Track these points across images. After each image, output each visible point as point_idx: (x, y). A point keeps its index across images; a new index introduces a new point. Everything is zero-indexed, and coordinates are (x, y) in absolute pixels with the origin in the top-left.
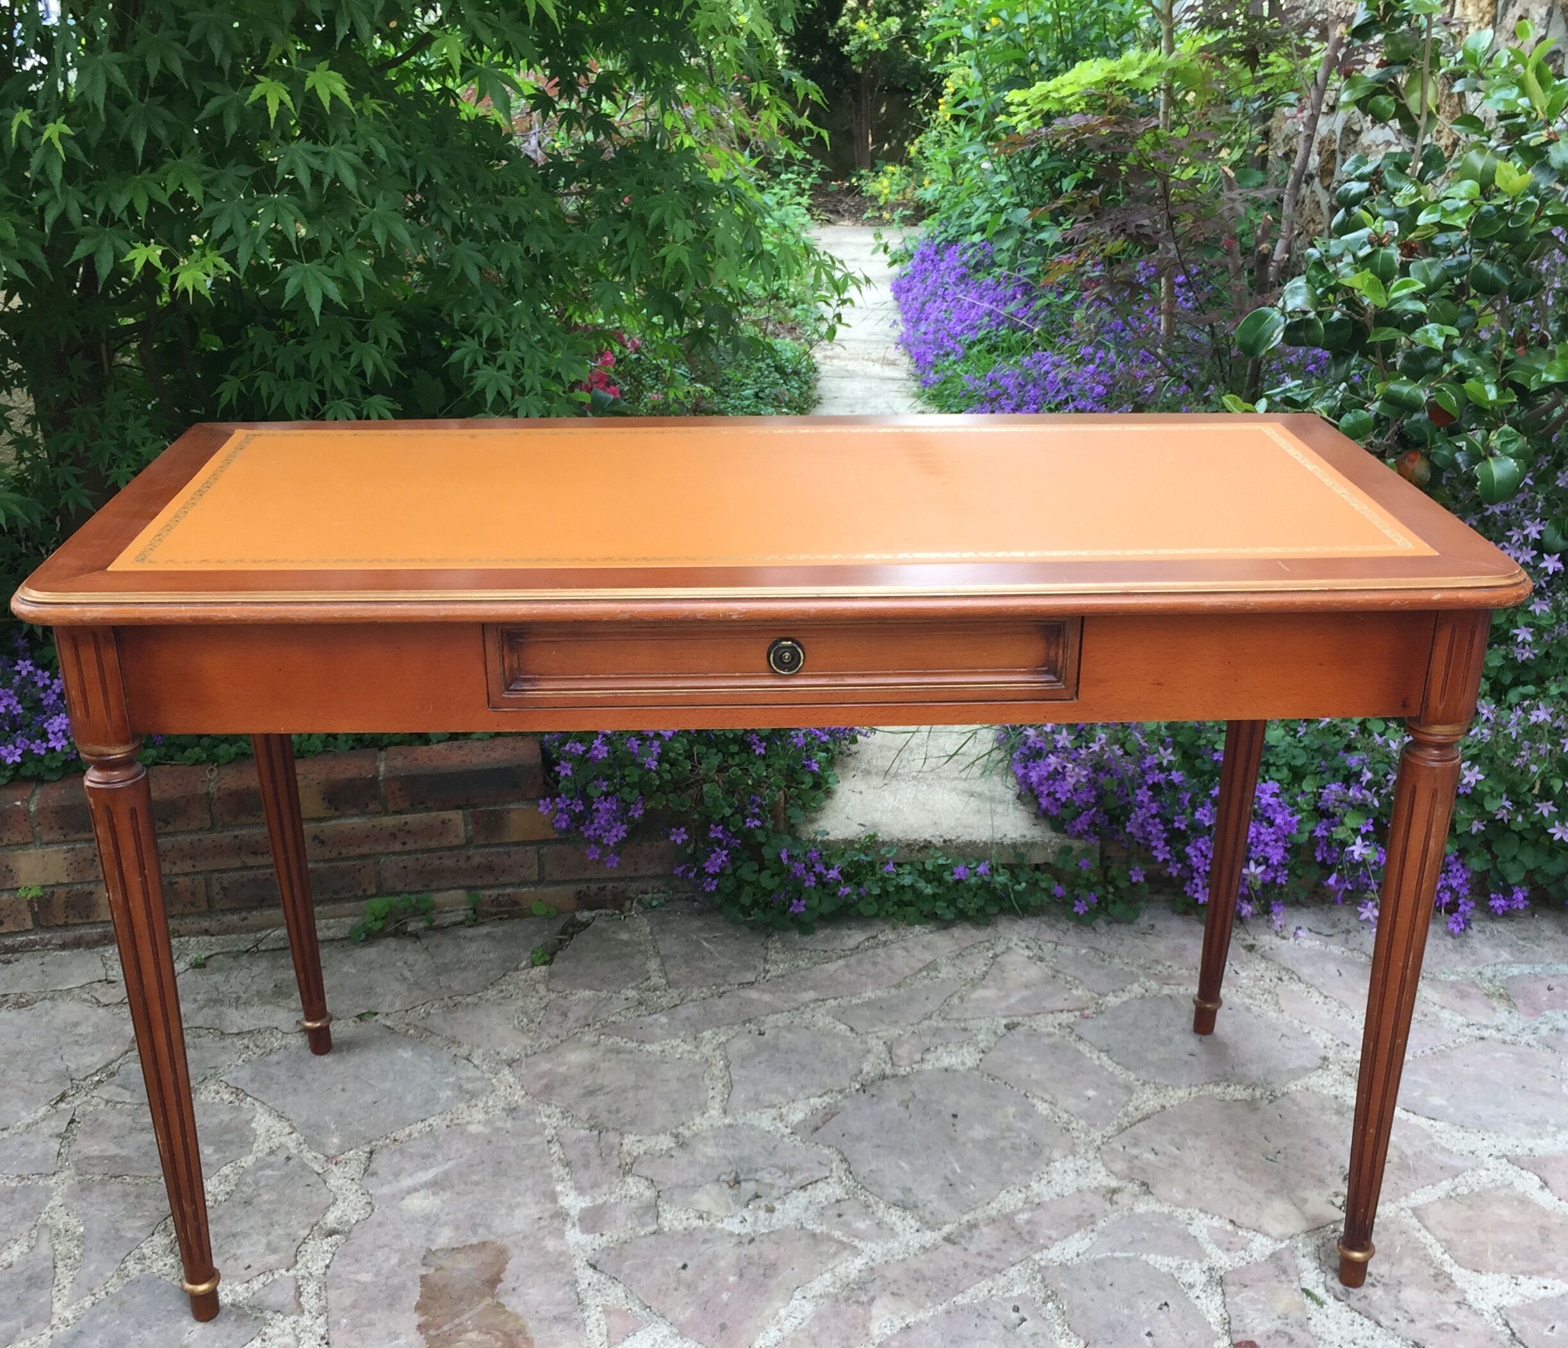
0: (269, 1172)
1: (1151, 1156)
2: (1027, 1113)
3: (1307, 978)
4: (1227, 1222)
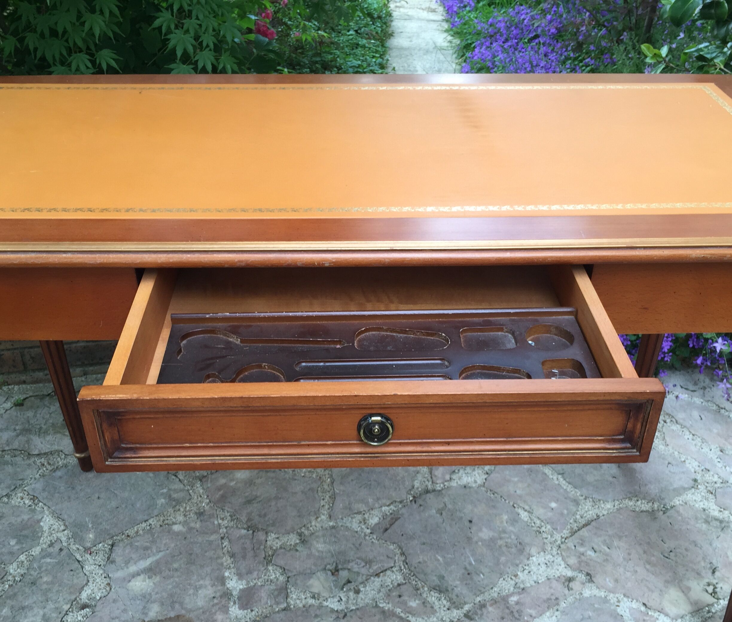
0: (48, 560)
1: (590, 553)
2: (515, 520)
3: (681, 421)
4: (641, 605)
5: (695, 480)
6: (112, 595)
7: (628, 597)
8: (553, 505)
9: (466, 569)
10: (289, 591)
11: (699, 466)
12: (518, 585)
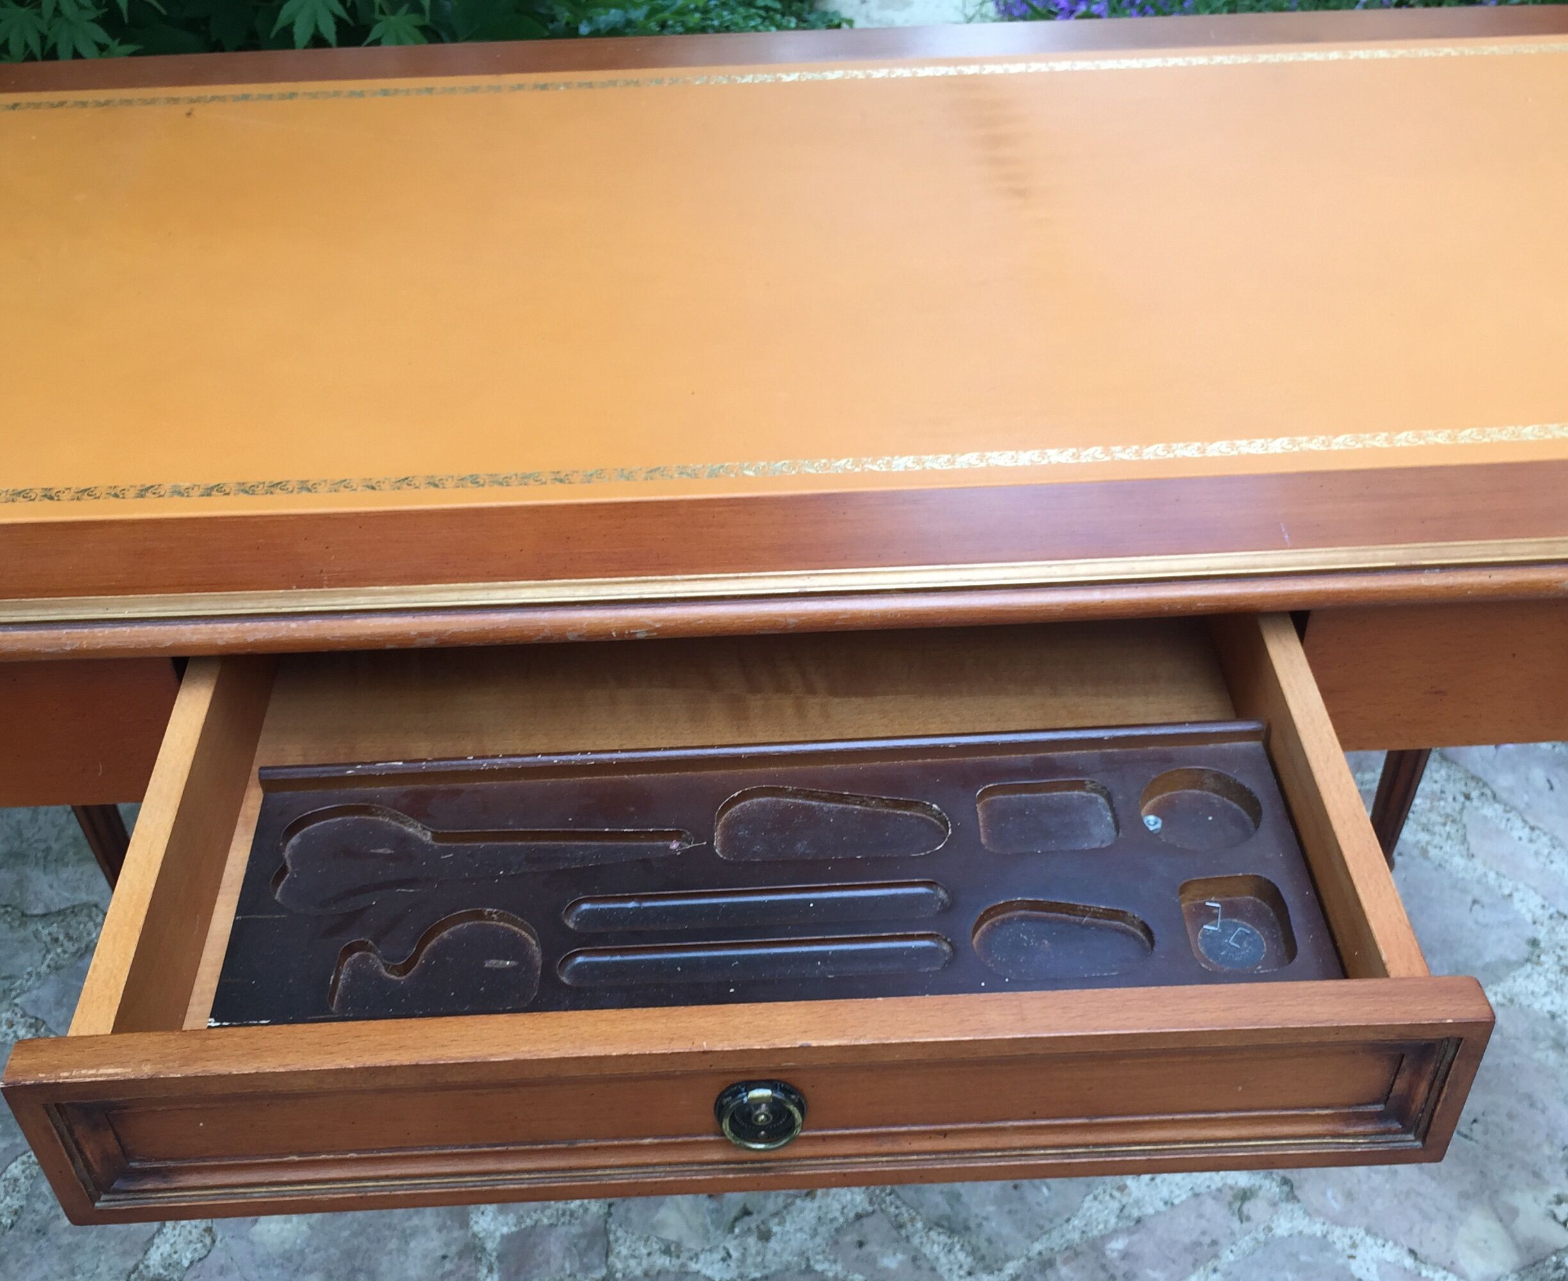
4: (1404, 1252)
5: (1534, 943)
6: (218, 1257)
7: (1376, 1235)
10: (612, 1237)
11: (1543, 907)
12: (1126, 1212)
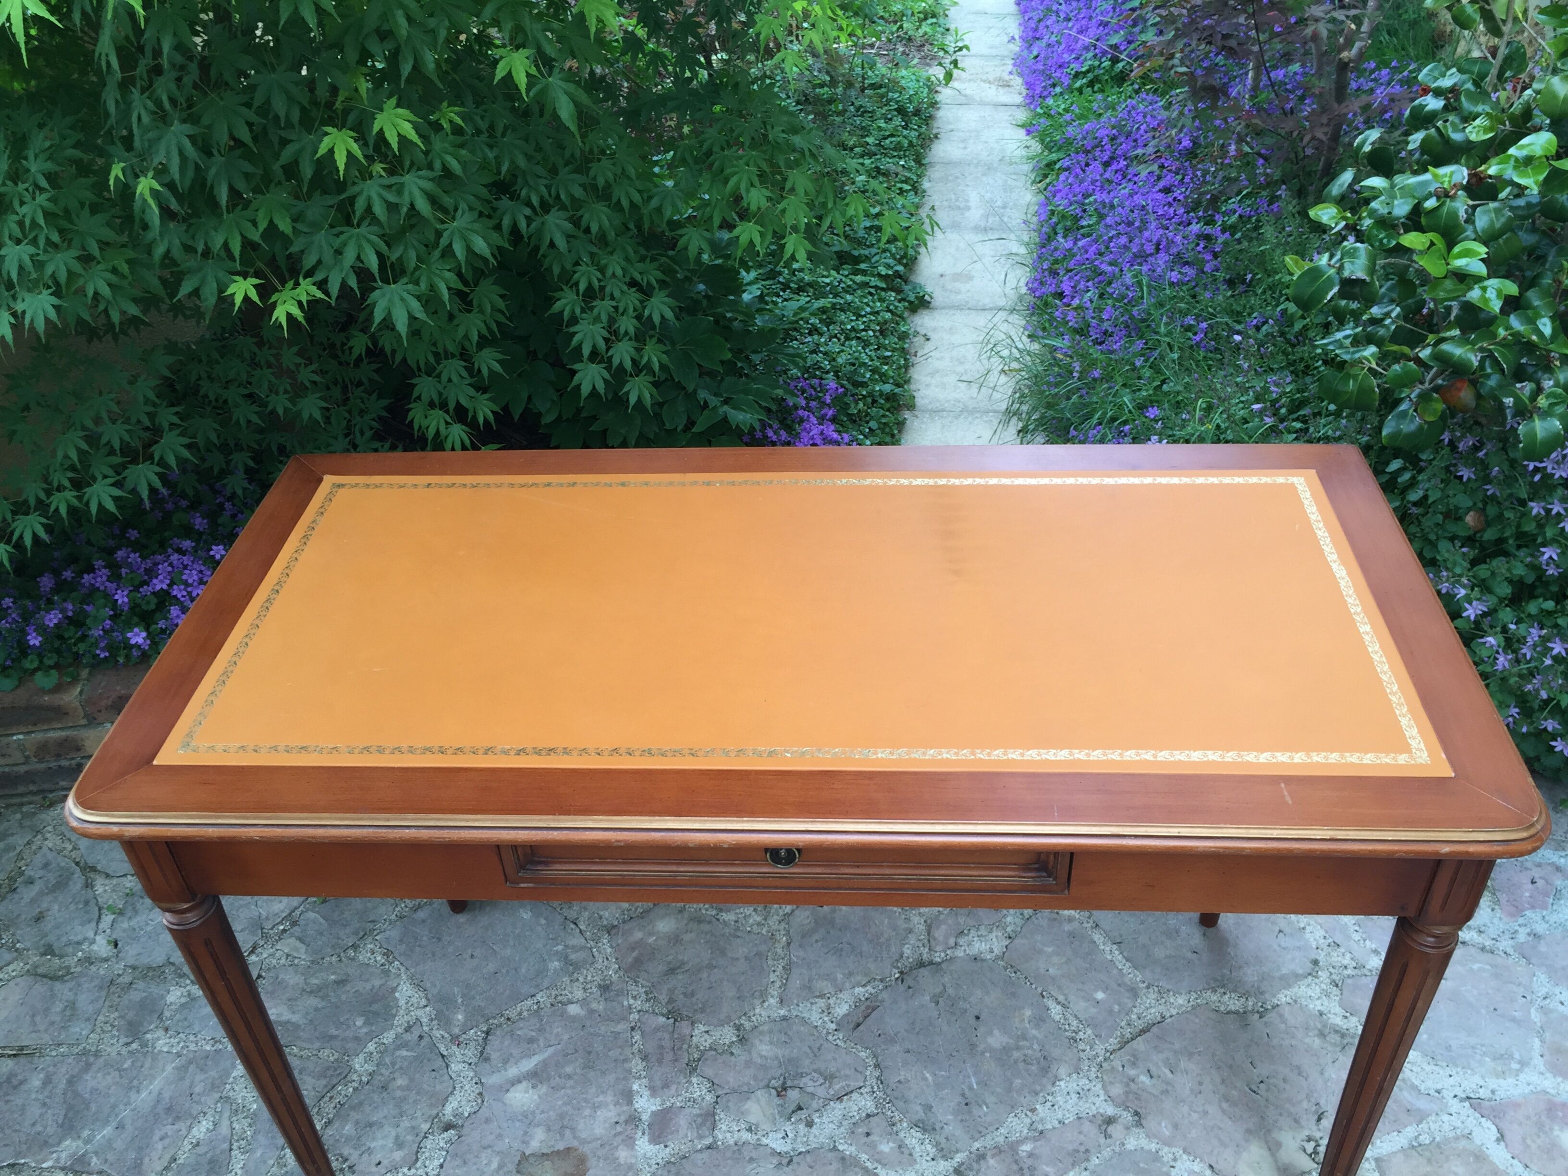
0: (404, 1053)
1: (1144, 1078)
2: (1041, 1018)
4: (1206, 1167)
5: (1316, 962)
6: (485, 1112)
7: (1189, 1154)
8: (1100, 995)
9: (963, 1095)
10: (717, 1118)
11: (1325, 938)
12: (1034, 1127)
